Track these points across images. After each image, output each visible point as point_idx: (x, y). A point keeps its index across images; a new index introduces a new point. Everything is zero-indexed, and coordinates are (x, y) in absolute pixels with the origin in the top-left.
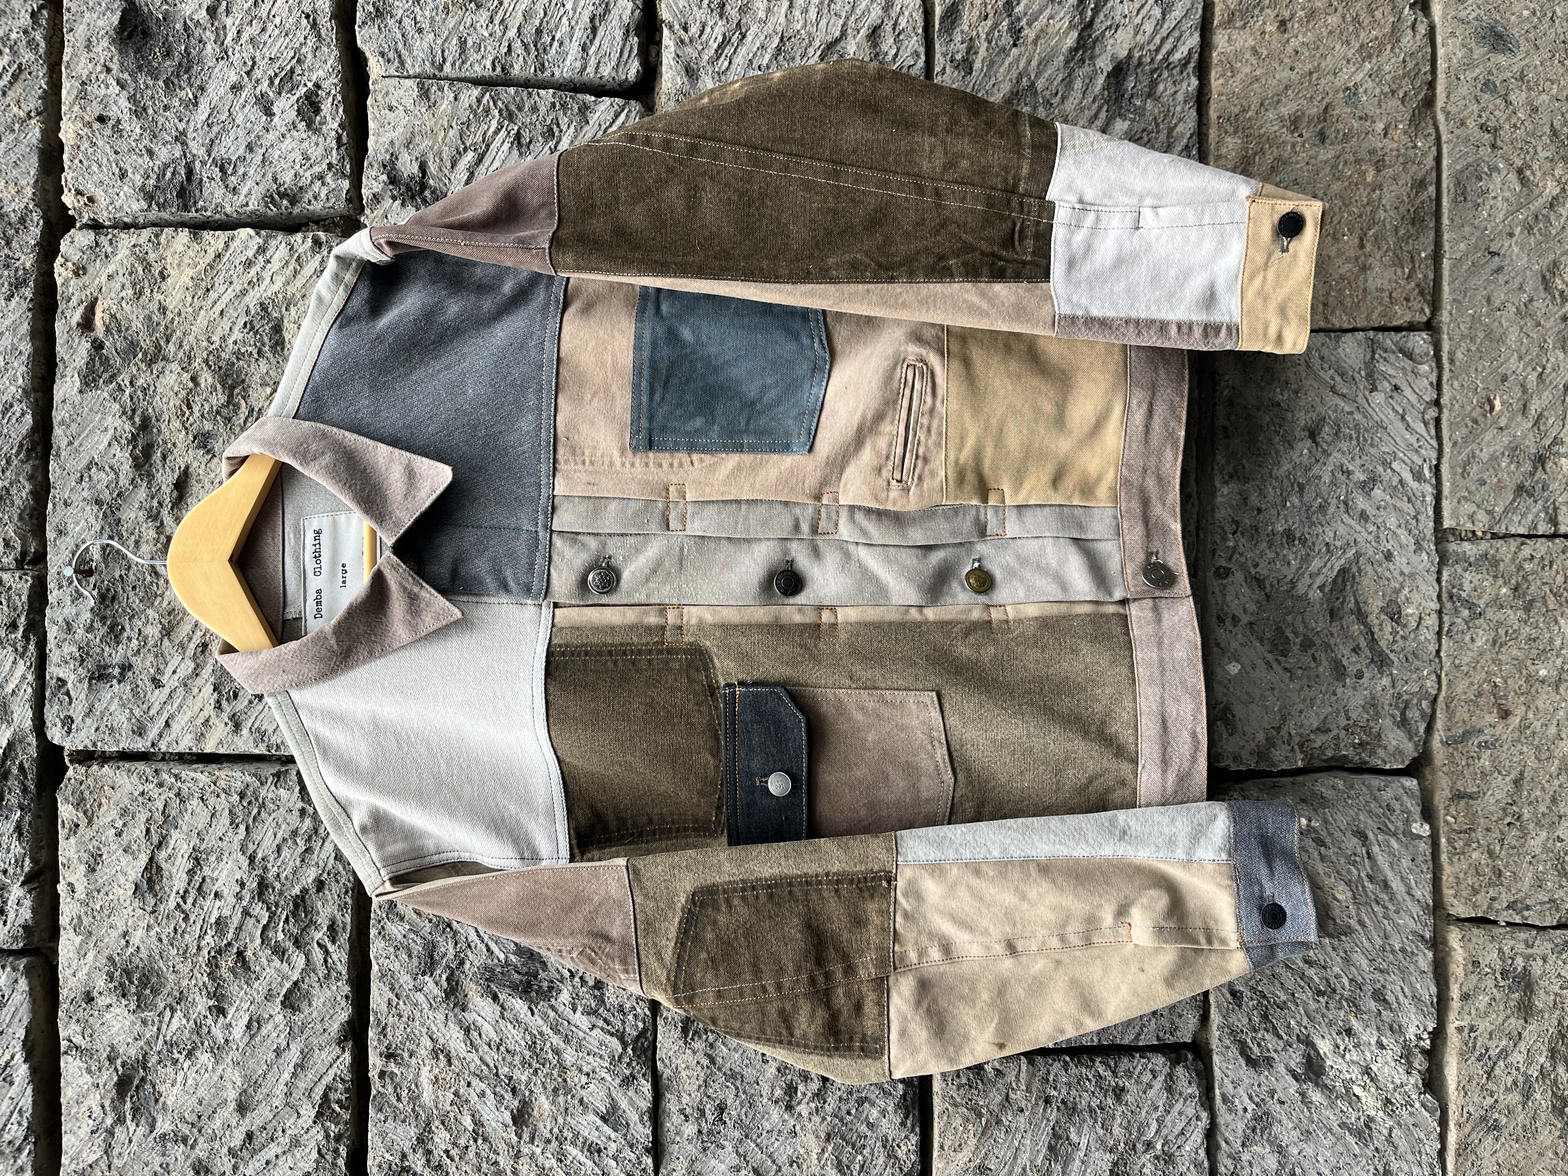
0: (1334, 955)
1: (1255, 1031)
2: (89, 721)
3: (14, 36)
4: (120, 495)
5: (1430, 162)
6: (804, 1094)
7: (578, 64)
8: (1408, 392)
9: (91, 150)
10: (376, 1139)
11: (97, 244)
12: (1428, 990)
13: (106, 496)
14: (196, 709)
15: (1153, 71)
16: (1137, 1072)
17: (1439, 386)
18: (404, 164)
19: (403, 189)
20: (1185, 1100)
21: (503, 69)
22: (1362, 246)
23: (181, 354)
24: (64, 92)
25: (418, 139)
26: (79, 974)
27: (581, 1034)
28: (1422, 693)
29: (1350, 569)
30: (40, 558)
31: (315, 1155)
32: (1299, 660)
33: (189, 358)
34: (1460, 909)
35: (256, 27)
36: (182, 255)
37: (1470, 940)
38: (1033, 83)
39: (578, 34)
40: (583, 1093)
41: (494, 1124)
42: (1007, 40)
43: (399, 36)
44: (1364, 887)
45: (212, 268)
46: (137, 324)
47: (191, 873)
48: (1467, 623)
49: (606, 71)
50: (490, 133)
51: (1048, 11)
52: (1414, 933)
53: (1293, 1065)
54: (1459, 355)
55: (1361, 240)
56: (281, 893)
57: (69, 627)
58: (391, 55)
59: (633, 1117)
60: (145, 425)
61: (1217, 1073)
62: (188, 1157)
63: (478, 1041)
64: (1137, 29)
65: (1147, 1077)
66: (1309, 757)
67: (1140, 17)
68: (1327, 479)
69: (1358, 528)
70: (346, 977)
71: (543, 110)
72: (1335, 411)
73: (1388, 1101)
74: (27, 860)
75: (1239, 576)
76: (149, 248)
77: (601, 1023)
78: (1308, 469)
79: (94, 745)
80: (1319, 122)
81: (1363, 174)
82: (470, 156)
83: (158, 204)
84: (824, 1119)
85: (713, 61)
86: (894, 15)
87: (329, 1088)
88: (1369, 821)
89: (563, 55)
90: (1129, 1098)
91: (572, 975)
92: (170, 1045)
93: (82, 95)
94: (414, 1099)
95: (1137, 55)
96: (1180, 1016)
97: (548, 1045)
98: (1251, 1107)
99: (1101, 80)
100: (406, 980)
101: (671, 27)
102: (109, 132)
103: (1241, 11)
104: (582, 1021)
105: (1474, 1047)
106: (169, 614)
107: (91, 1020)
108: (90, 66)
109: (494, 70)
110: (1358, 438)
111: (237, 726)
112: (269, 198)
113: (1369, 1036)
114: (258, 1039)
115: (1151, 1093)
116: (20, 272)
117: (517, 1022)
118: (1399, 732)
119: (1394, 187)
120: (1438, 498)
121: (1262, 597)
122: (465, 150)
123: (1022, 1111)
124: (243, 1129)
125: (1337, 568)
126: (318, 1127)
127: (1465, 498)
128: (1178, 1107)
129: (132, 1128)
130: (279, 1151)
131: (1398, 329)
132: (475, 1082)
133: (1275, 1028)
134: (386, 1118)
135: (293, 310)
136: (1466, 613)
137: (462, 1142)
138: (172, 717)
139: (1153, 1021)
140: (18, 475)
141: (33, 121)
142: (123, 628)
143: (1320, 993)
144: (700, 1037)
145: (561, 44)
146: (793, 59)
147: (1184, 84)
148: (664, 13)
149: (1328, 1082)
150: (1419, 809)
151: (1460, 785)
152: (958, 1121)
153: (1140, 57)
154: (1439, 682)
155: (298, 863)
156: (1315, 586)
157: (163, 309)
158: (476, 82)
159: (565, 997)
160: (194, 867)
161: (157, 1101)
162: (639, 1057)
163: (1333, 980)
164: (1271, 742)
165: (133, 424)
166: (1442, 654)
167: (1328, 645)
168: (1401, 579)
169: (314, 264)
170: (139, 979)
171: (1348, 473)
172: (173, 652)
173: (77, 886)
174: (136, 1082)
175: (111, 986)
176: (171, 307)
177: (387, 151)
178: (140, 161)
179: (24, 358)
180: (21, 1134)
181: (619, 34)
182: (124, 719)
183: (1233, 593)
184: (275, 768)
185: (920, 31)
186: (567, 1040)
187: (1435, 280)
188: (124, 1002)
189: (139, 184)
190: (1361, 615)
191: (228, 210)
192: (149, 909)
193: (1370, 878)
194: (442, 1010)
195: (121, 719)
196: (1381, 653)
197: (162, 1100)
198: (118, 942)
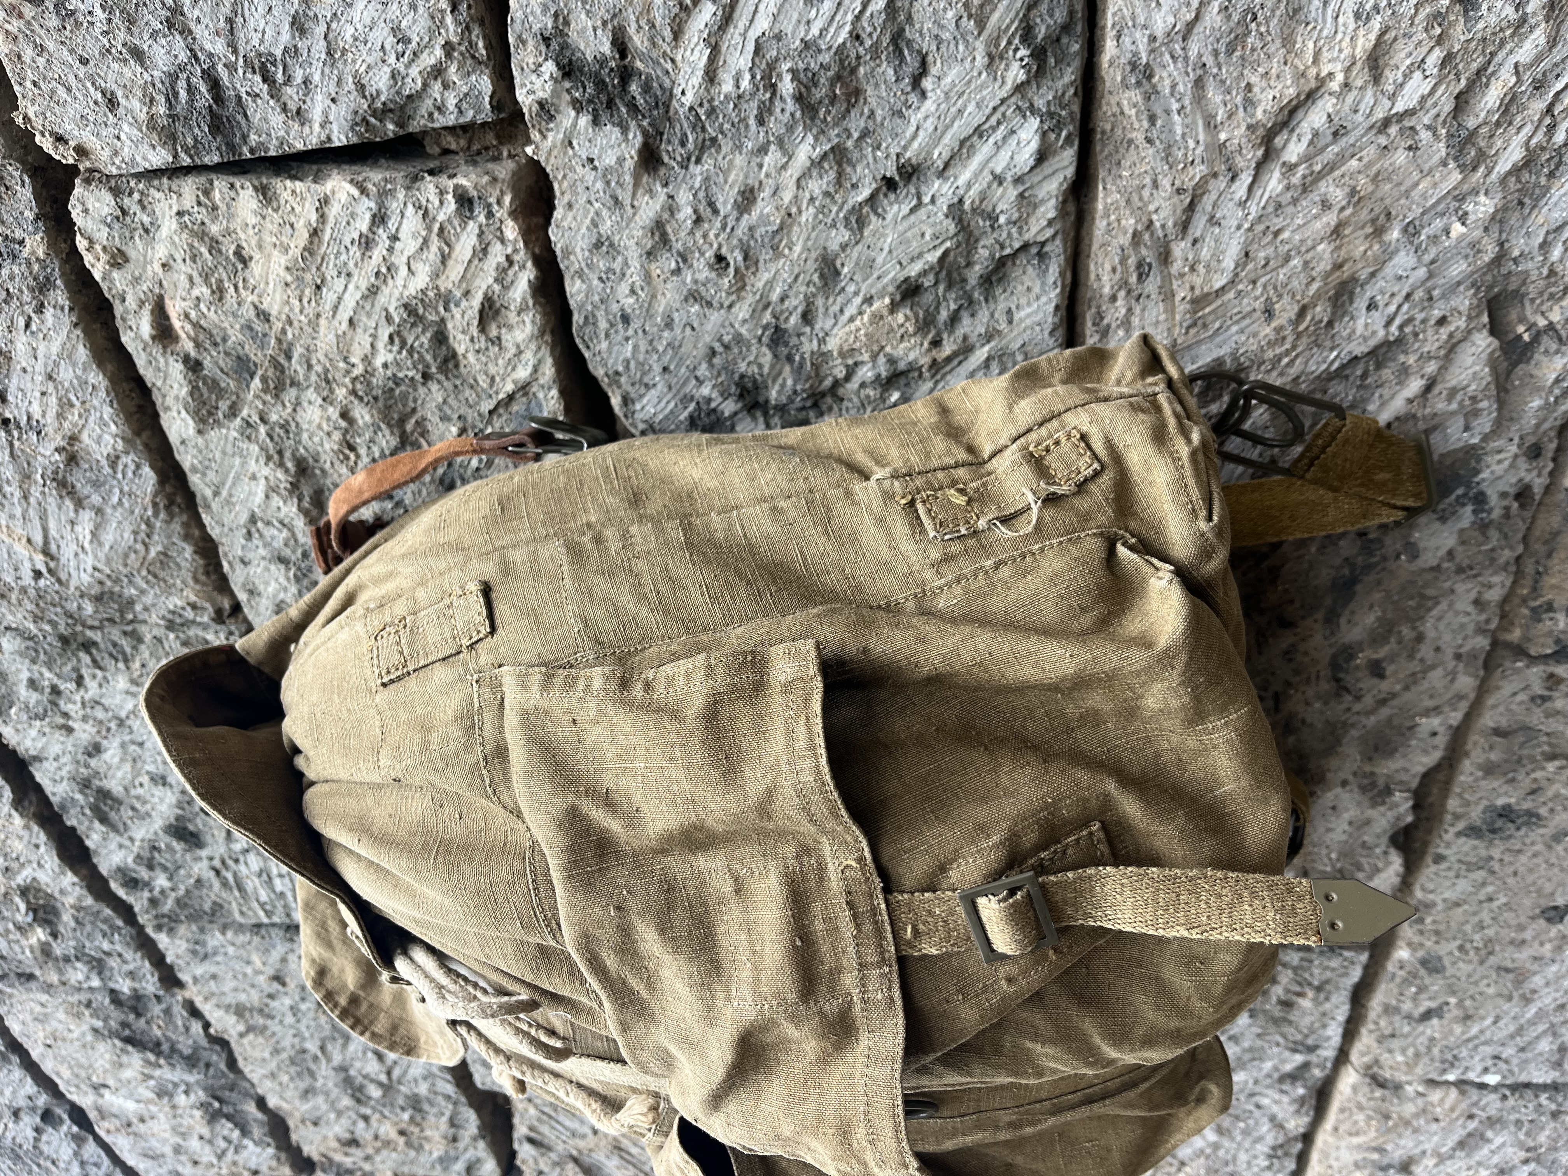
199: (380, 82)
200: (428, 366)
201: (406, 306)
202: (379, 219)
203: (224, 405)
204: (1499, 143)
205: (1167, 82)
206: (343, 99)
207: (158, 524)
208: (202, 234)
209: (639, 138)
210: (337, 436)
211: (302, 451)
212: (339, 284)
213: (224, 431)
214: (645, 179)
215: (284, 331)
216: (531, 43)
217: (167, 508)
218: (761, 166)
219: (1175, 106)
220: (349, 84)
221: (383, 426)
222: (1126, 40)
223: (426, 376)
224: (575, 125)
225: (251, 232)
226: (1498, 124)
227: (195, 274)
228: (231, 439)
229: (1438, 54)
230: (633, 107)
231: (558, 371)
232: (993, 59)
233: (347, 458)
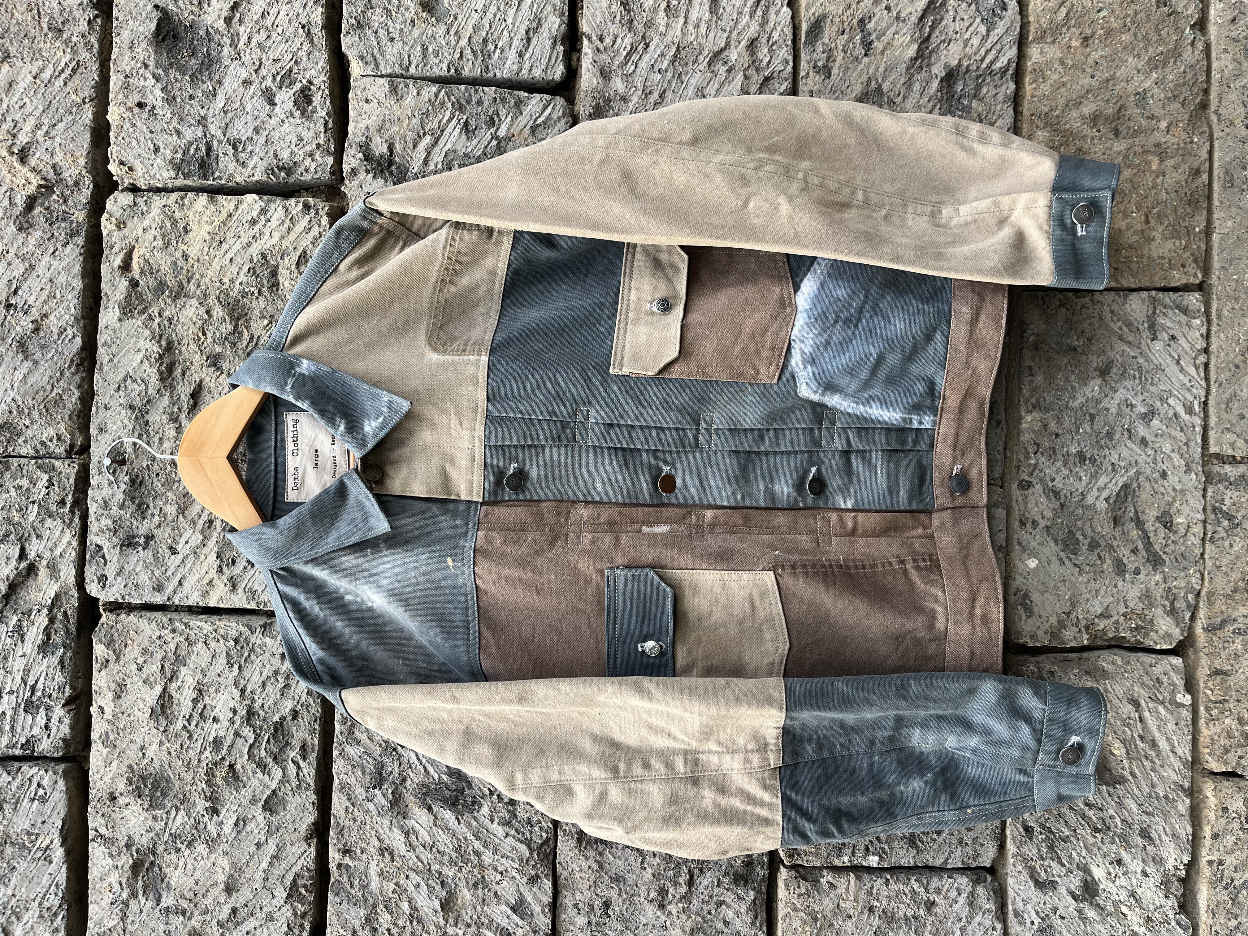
0: (1109, 799)
1: (1043, 859)
2: (119, 579)
3: (74, 39)
4: (149, 402)
5: (1204, 154)
6: (674, 896)
7: (515, 67)
8: (1182, 341)
9: (131, 130)
10: (333, 917)
11: (135, 204)
12: (1185, 829)
13: (138, 402)
14: (203, 572)
15: (978, 77)
16: (945, 889)
17: (1208, 336)
18: (376, 145)
19: (375, 164)
20: (984, 914)
21: (456, 71)
22: (1147, 222)
23: (198, 292)
24: (111, 84)
25: (388, 125)
26: (105, 779)
27: (497, 840)
28: (1189, 589)
29: (1131, 484)
30: (85, 449)
31: (285, 929)
32: (1087, 558)
33: (205, 295)
34: (1215, 766)
35: (263, 35)
36: (201, 214)
37: (1220, 790)
38: (880, 86)
39: (515, 43)
40: (497, 888)
41: (426, 909)
42: (859, 51)
43: (375, 43)
44: (1136, 745)
45: (224, 224)
46: (165, 268)
47: (195, 701)
48: (1226, 531)
49: (537, 73)
50: (444, 121)
51: (894, 27)
52: (1175, 783)
53: (1073, 887)
54: (1225, 312)
55: (1147, 216)
56: (265, 720)
57: (106, 505)
58: (369, 58)
59: (537, 909)
60: (169, 348)
61: (1011, 893)
62: (186, 926)
63: (415, 843)
64: (966, 42)
65: (953, 894)
66: (1093, 637)
67: (969, 33)
68: (1113, 410)
69: (1139, 451)
70: (313, 788)
71: (486, 103)
72: (1122, 356)
73: (1149, 919)
74: (68, 687)
75: (1039, 488)
76: (176, 208)
77: (513, 832)
78: (1098, 402)
79: (123, 597)
80: (1114, 121)
81: (1148, 163)
82: (428, 139)
83: (183, 174)
84: (689, 917)
85: (623, 65)
86: (768, 30)
87: (297, 875)
88: (1142, 691)
89: (503, 59)
90: (938, 910)
91: (491, 793)
92: (175, 837)
93: (126, 87)
94: (364, 887)
95: (965, 64)
96: (982, 845)
97: (471, 848)
98: (1037, 921)
99: (935, 84)
100: (360, 792)
101: (590, 39)
102: (146, 116)
103: (1051, 29)
104: (498, 830)
105: (1222, 878)
106: (184, 496)
107: (113, 815)
108: (132, 63)
109: (449, 71)
110: (1140, 378)
111: (234, 587)
112: (270, 170)
113: (1136, 866)
114: (243, 834)
115: (956, 907)
116: (74, 225)
117: (446, 829)
118: (1168, 619)
119: (1175, 174)
120: (1205, 428)
121: (1058, 506)
122: (424, 134)
123: (850, 917)
124: (230, 906)
125: (1120, 484)
126: (288, 906)
127: (1227, 429)
128: (978, 919)
129: (143, 901)
130: (257, 924)
131: (1175, 290)
132: (412, 875)
133: (1059, 858)
134: (342, 901)
135: (286, 259)
136: (1226, 523)
137: (401, 923)
138: (183, 578)
139: (960, 849)
140: (69, 384)
141: (87, 106)
142: (148, 507)
143: (1097, 830)
144: (591, 847)
145: (502, 51)
146: (686, 64)
147: (1004, 87)
148: (585, 26)
149: (1101, 902)
150: (1183, 682)
151: (1217, 664)
152: (797, 923)
153: (968, 66)
154: (1203, 580)
155: (278, 696)
156: (1102, 498)
157: (185, 257)
158: (435, 80)
159: (485, 810)
160: (198, 696)
161: (162, 880)
162: (542, 861)
163: (1108, 820)
164: (1062, 625)
165: (160, 346)
166: (1206, 556)
167: (1112, 546)
168: (1173, 494)
169: (304, 223)
170: (152, 784)
171: (1132, 406)
172: (186, 526)
173: (106, 708)
174: (147, 865)
175: (130, 788)
176: (192, 255)
177: (363, 135)
178: (170, 139)
179: (76, 292)
180: (57, 902)
181: (548, 43)
182: (146, 578)
183: (1033, 501)
184: (263, 620)
185: (789, 43)
186: (486, 845)
187: (1206, 250)
188: (140, 802)
189: (169, 157)
190: (1139, 523)
191: (238, 179)
192: (162, 729)
193: (1141, 738)
194: (388, 817)
195: (144, 578)
196: (1155, 554)
197: (166, 880)
198: (137, 754)
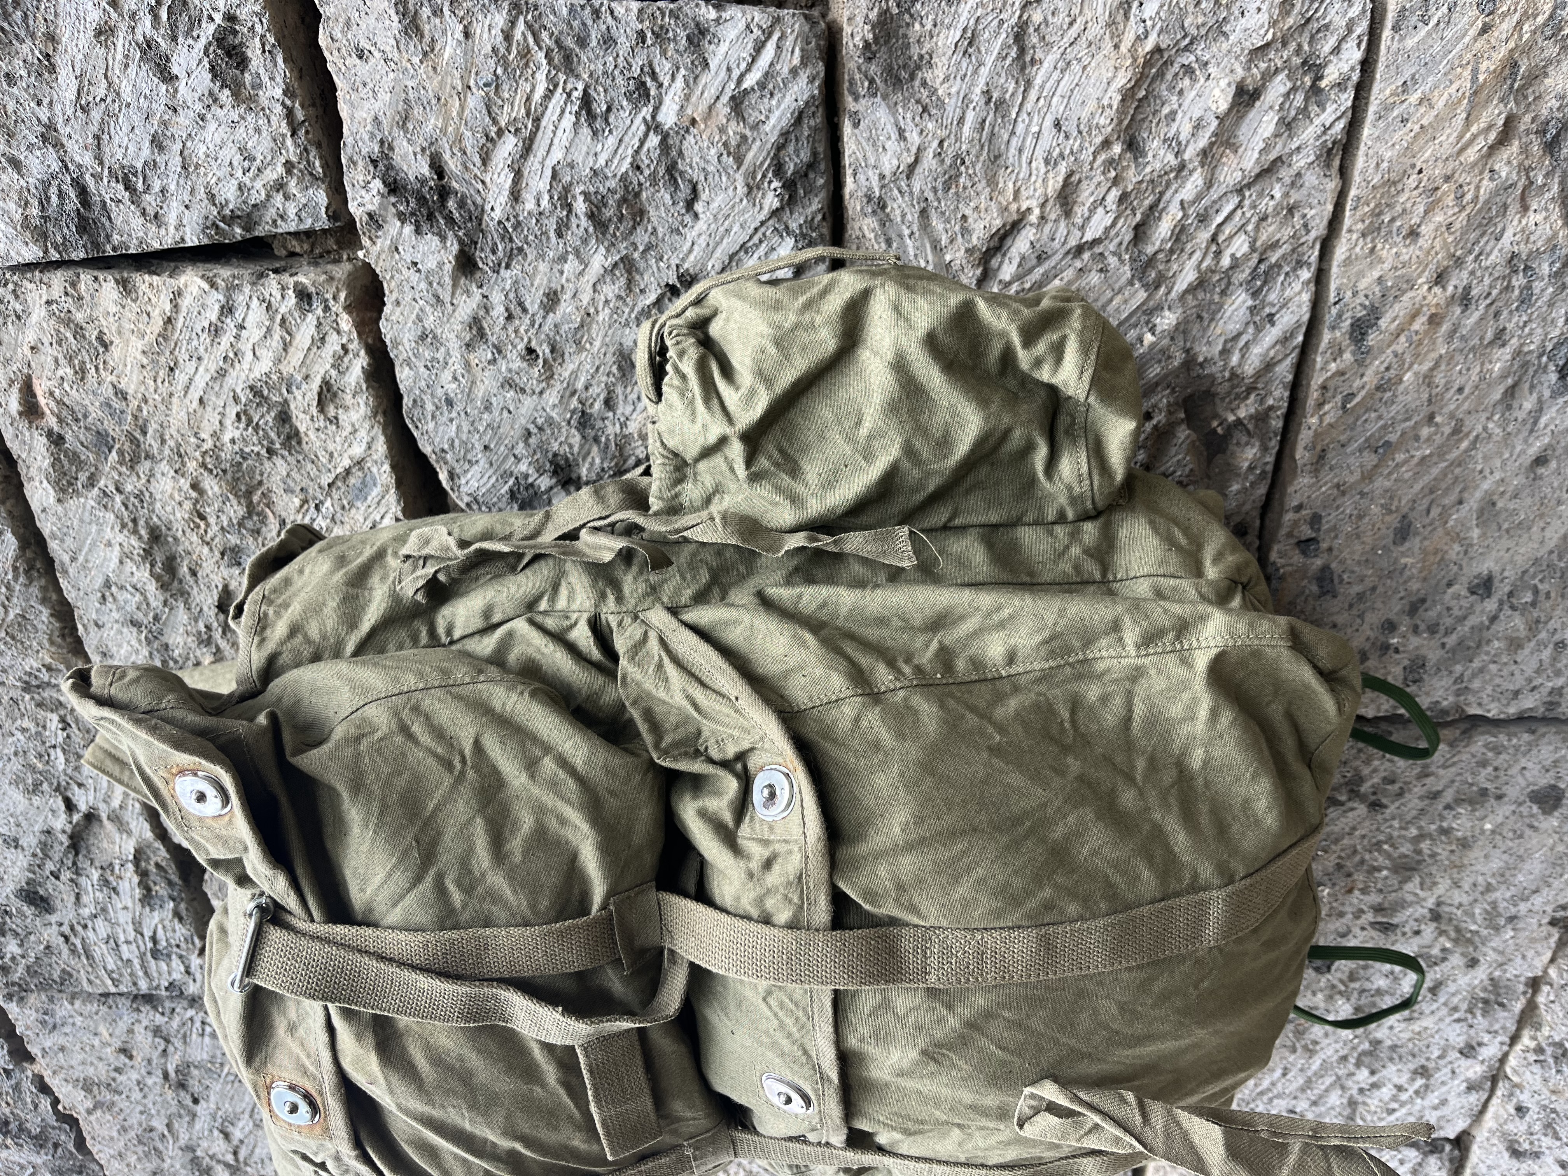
199: (229, 193)
200: (272, 442)
201: (251, 388)
202: (227, 310)
203: (83, 477)
204: (1175, 267)
205: (898, 212)
206: (195, 206)
207: (18, 588)
208: (68, 322)
209: (456, 248)
210: (188, 505)
211: (155, 519)
212: (191, 367)
213: (82, 500)
214: (463, 280)
215: (140, 409)
216: (361, 163)
217: (27, 572)
218: (562, 272)
219: (906, 232)
220: (201, 193)
221: (231, 497)
222: (861, 177)
223: (270, 452)
224: (400, 234)
225: (111, 319)
226: (1172, 251)
227: (60, 356)
228: (88, 507)
229: (1115, 194)
230: (450, 220)
231: (390, 449)
232: (751, 189)
233: (198, 527)
